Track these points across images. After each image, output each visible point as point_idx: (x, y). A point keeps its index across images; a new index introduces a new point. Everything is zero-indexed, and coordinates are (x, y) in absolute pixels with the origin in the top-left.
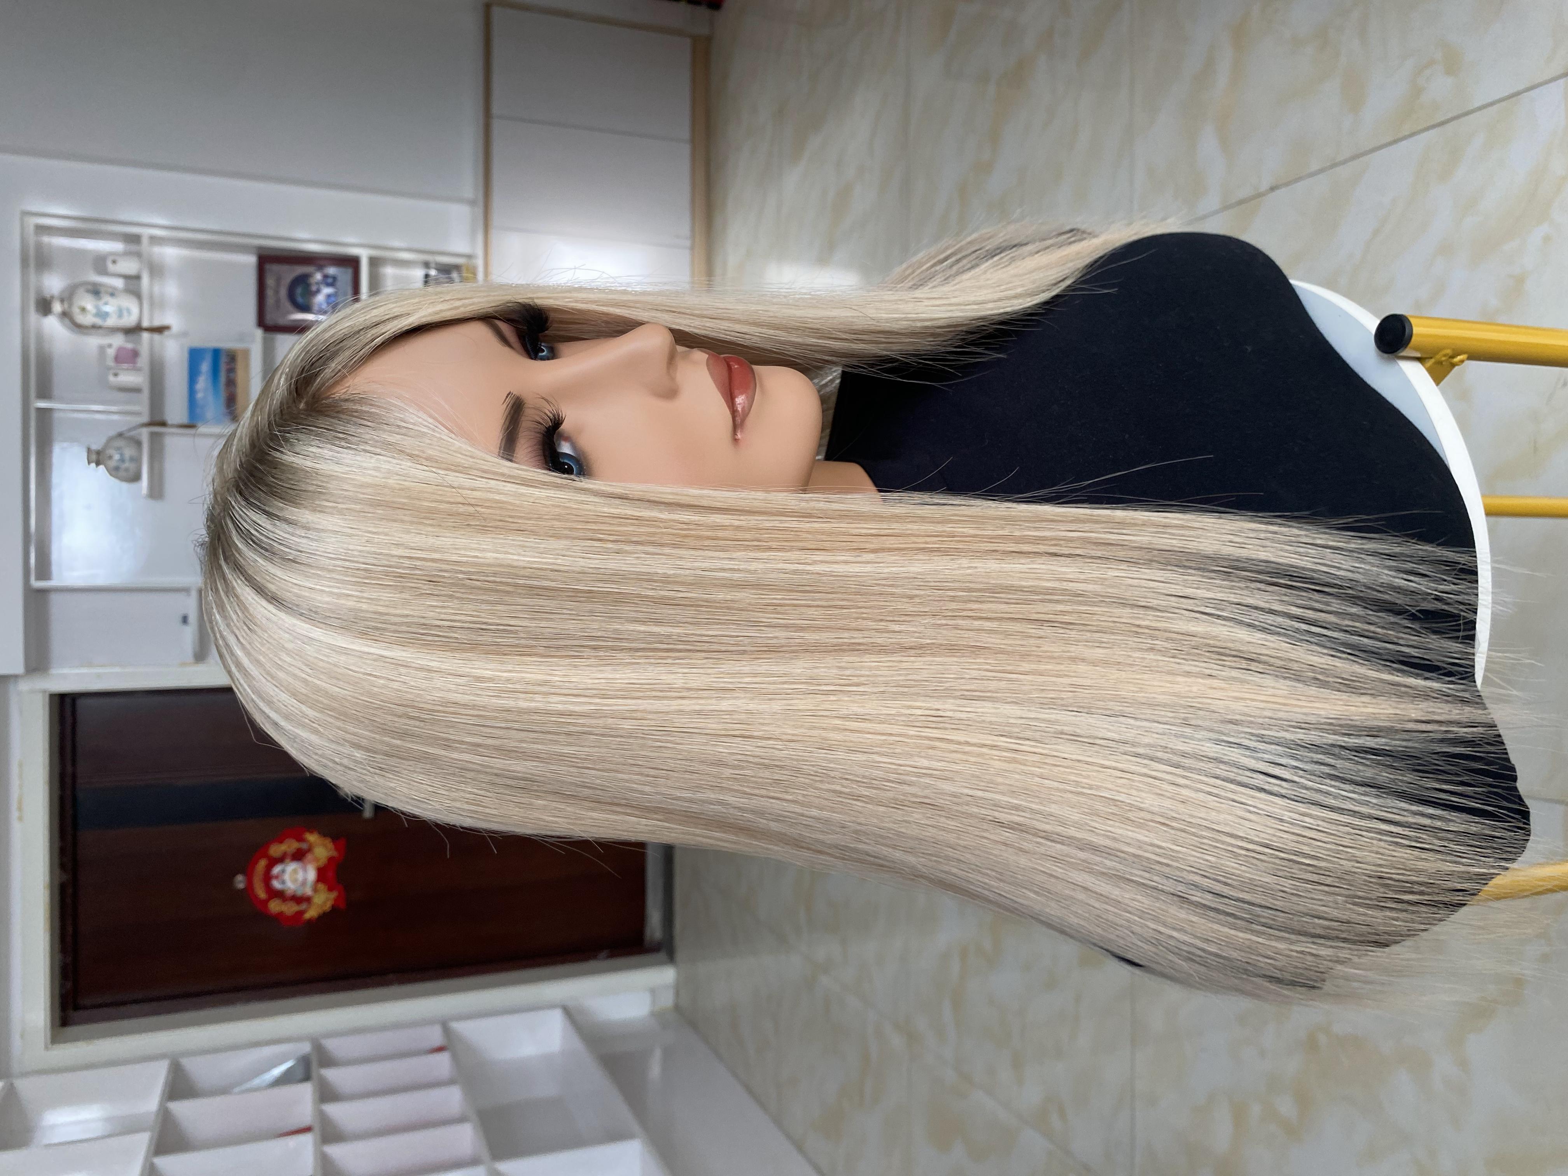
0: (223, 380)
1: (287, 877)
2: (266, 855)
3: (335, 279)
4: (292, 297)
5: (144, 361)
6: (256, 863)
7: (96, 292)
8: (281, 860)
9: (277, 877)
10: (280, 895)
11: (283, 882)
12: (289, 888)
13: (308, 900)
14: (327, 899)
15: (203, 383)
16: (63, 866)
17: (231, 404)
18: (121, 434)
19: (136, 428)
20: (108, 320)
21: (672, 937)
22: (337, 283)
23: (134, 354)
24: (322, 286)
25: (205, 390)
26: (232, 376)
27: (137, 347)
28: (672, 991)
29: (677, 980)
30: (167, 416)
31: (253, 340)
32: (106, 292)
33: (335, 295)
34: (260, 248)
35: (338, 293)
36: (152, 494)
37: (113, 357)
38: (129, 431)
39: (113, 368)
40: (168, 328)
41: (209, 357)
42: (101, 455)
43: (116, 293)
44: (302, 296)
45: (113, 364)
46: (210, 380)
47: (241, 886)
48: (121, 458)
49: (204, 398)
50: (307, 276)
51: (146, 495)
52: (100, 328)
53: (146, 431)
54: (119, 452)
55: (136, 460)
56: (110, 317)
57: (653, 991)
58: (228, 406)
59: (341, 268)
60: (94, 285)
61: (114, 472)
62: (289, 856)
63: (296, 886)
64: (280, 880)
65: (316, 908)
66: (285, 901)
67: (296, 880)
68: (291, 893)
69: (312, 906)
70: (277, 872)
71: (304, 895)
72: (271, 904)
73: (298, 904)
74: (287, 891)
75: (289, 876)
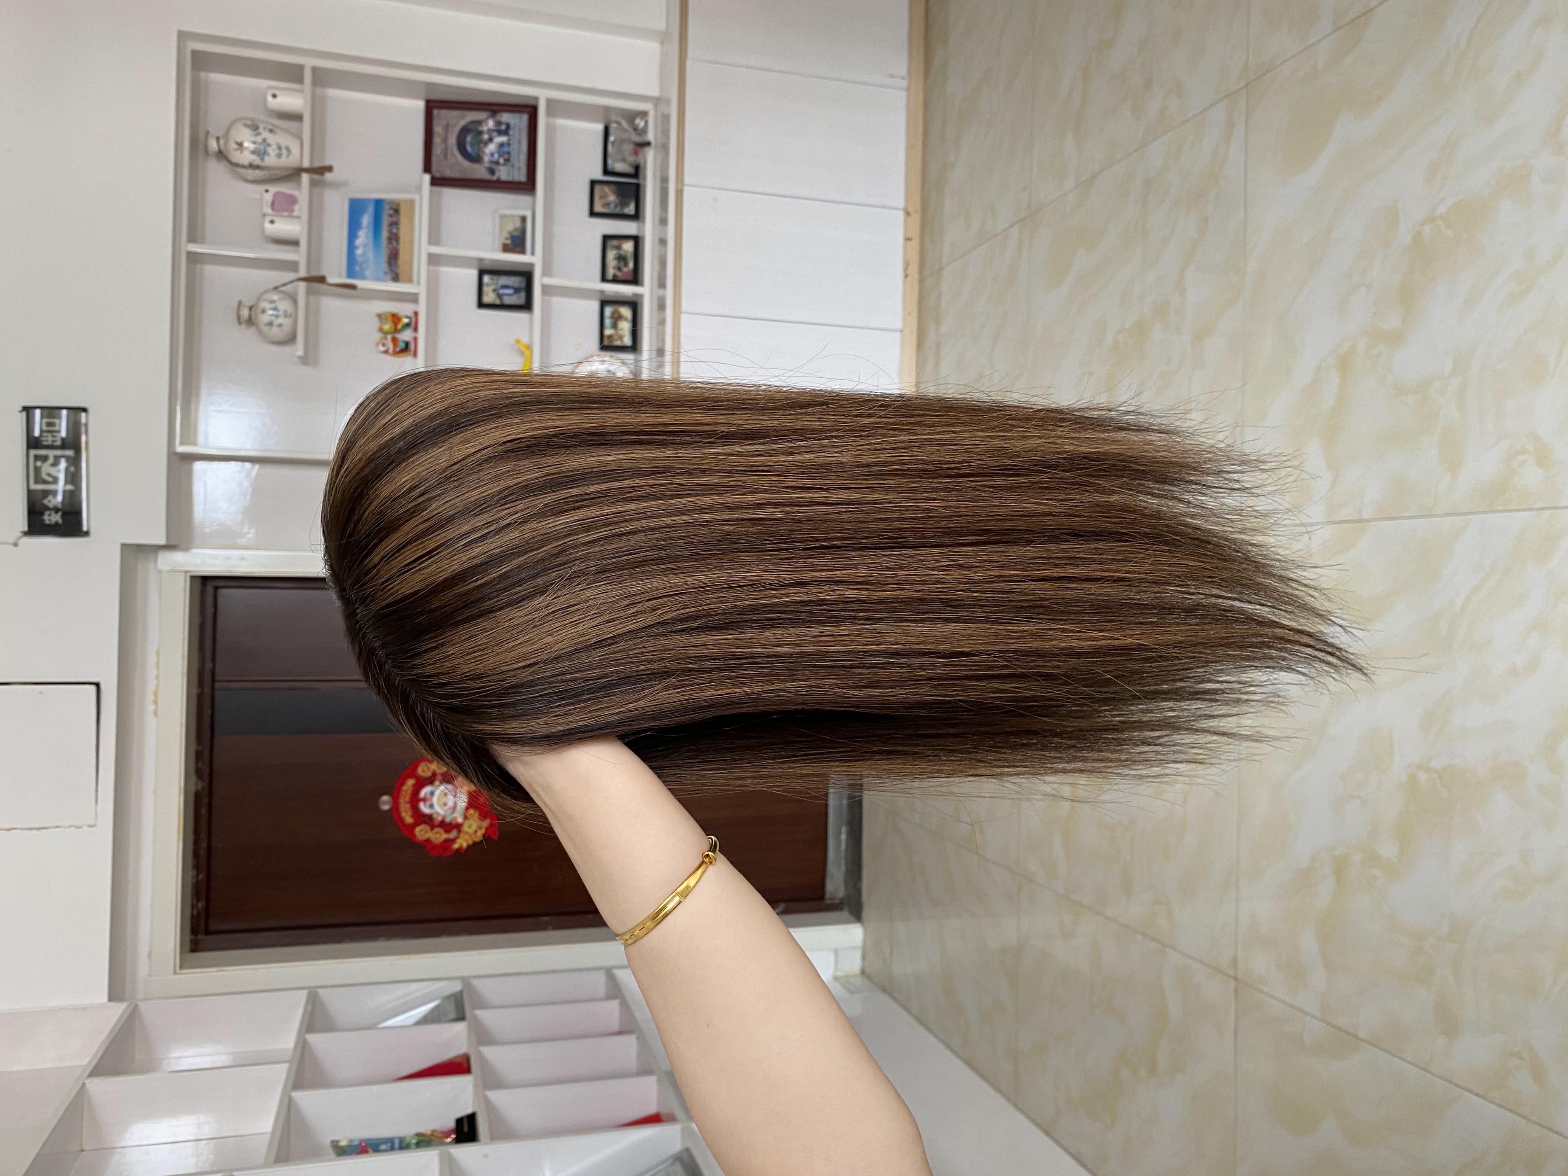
0: (385, 234)
1: (435, 800)
2: (413, 774)
3: (508, 126)
4: (461, 146)
5: (302, 208)
6: (403, 783)
7: (255, 128)
8: (430, 781)
9: (424, 800)
10: (428, 820)
11: (431, 806)
12: (438, 814)
13: (458, 827)
14: (480, 828)
15: (363, 237)
16: (198, 772)
17: (393, 261)
18: (276, 288)
19: (291, 282)
20: (267, 159)
21: (859, 892)
22: (511, 132)
23: (292, 201)
24: (494, 134)
25: (365, 246)
26: (395, 231)
27: (296, 193)
28: (859, 954)
29: (864, 941)
30: (325, 272)
31: (419, 189)
32: (265, 128)
33: (509, 144)
34: (429, 85)
35: (511, 142)
36: (306, 360)
37: (269, 203)
38: (284, 285)
39: (269, 215)
40: (329, 169)
41: (371, 209)
42: (253, 310)
43: (276, 130)
44: (472, 145)
45: (270, 211)
46: (371, 235)
47: (386, 807)
48: (275, 313)
49: (363, 254)
50: (479, 123)
51: (300, 357)
52: (258, 167)
53: (302, 285)
54: (273, 306)
55: (290, 316)
56: (269, 155)
57: (836, 952)
58: (389, 263)
59: (517, 115)
60: (253, 120)
61: (267, 328)
62: (439, 777)
63: (445, 811)
64: (428, 803)
65: (467, 837)
66: (433, 827)
67: (445, 804)
68: (440, 818)
69: (462, 835)
70: (426, 794)
71: (454, 822)
72: (418, 830)
73: (448, 831)
74: (435, 816)
75: (438, 800)
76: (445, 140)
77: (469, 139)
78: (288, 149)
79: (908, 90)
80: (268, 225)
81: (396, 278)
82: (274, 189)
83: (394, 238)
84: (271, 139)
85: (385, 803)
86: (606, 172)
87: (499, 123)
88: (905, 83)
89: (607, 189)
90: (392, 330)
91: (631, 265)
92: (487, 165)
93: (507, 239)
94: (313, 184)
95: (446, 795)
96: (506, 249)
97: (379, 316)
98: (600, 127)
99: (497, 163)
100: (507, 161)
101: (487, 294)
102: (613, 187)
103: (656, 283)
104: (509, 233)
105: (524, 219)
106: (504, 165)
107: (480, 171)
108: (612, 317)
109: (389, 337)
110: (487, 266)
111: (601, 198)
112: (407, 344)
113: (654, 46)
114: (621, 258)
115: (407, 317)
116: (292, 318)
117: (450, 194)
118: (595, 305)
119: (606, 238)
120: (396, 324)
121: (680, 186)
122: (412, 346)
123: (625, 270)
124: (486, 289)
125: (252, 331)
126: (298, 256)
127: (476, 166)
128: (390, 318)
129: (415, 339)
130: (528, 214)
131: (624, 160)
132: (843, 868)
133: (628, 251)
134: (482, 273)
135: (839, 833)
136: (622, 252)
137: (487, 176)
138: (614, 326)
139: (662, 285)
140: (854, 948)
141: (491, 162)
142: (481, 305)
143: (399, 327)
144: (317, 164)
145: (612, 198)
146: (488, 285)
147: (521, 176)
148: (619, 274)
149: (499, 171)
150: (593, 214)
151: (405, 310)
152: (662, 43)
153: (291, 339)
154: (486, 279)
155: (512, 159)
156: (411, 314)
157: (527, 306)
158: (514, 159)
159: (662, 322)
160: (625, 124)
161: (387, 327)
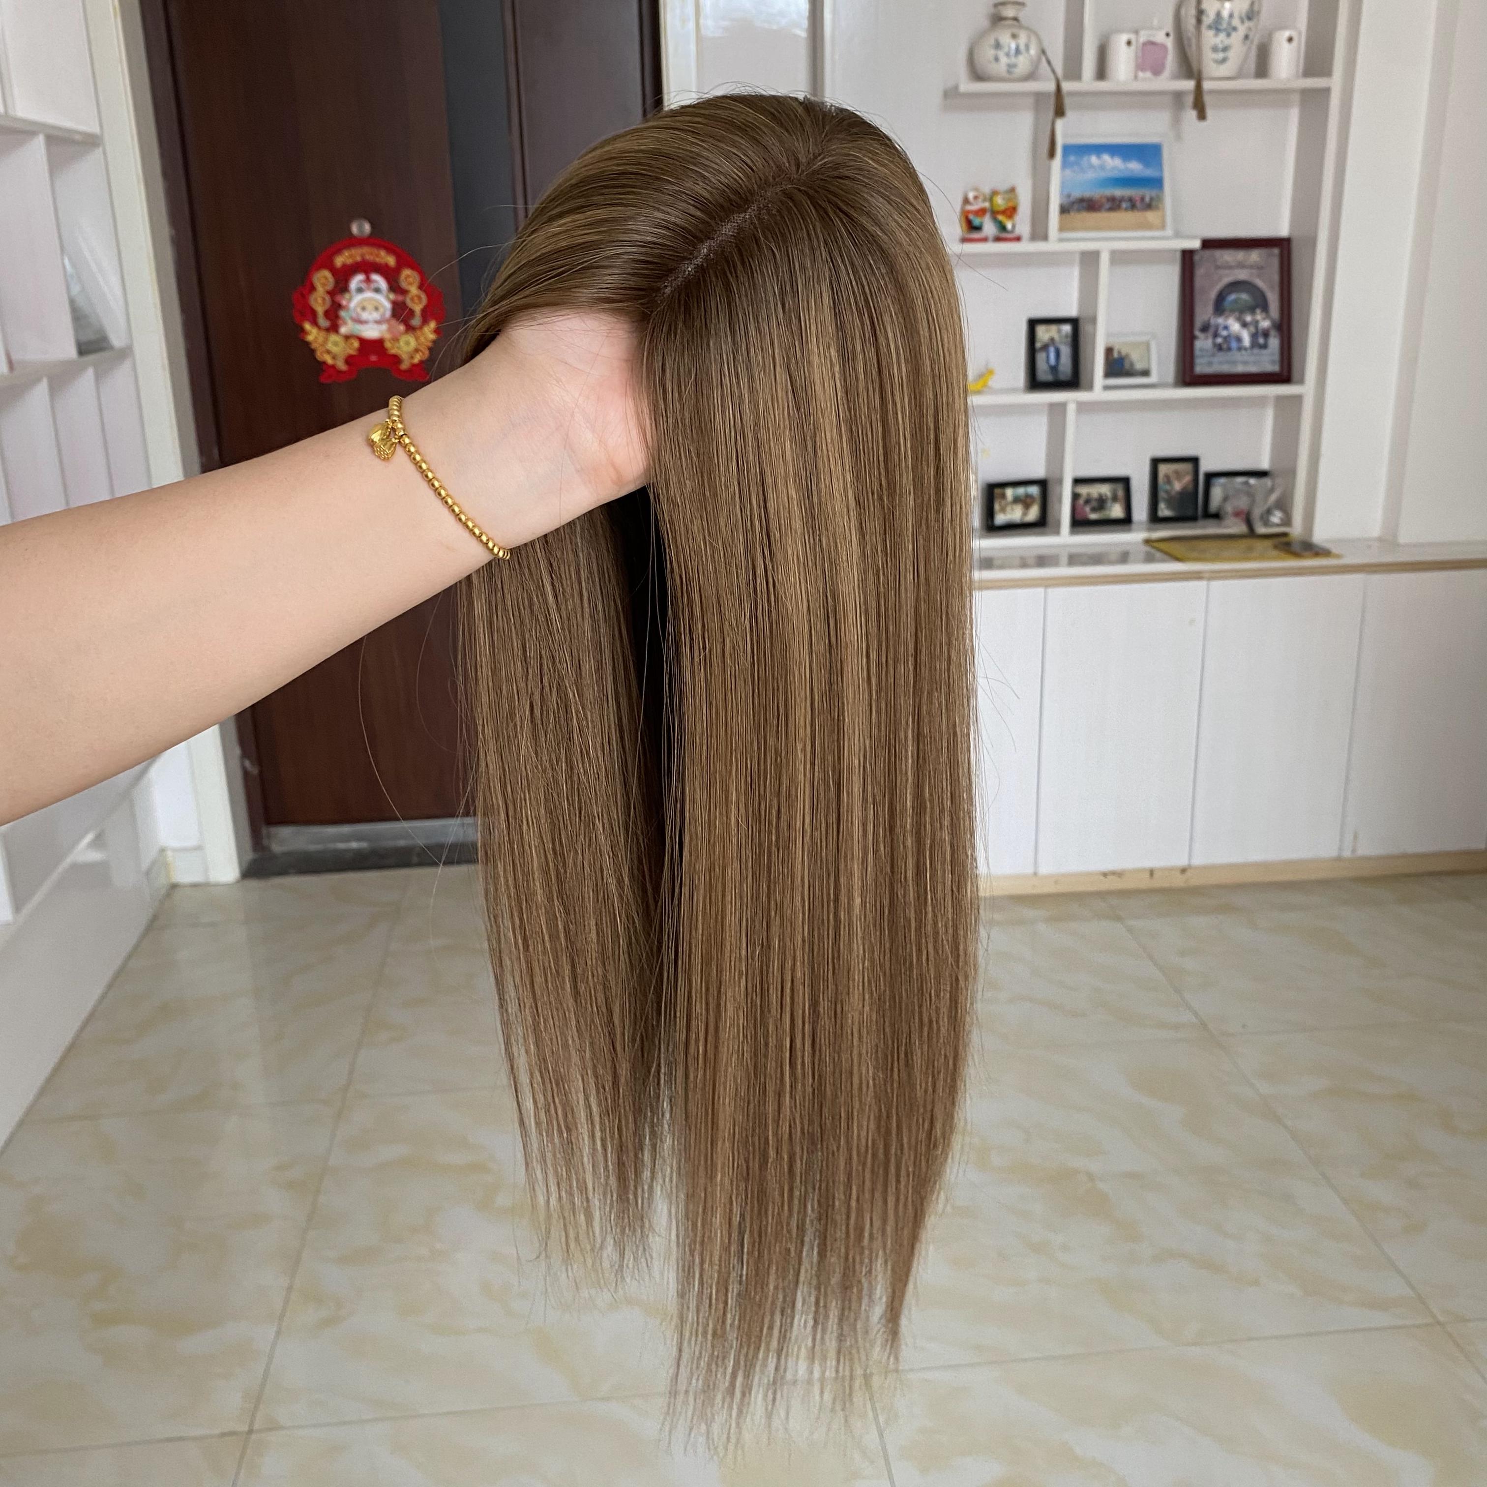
0: (1118, 192)
1: (369, 294)
2: (402, 262)
3: (1265, 346)
4: (1236, 286)
5: (1148, 82)
6: (390, 250)
7: (1251, 15)
8: (395, 287)
9: (368, 280)
10: (341, 287)
11: (360, 290)
12: (350, 300)
13: (334, 328)
14: (334, 357)
15: (1113, 164)
17: (1085, 204)
18: (1043, 52)
19: (1054, 71)
20: (1211, 33)
21: (283, 872)
22: (1256, 351)
23: (1157, 71)
24: (1252, 329)
25: (1102, 167)
26: (1124, 205)
27: (1167, 73)
28: (198, 878)
29: (217, 885)
30: (1070, 114)
31: (1178, 235)
32: (1250, 29)
33: (1240, 349)
34: (1312, 242)
35: (1243, 352)
36: (951, 95)
37: (1152, 39)
38: (1049, 62)
39: (1137, 41)
40: (1202, 116)
41: (1149, 173)
42: (1015, 23)
43: (1248, 42)
44: (1236, 301)
45: (1142, 39)
46: (1116, 174)
47: (355, 229)
48: (1013, 51)
49: (1091, 166)
50: (1265, 308)
51: (956, 87)
52: (1199, 21)
53: (1051, 87)
54: (1022, 47)
55: (1009, 72)
56: (1216, 35)
57: (199, 848)
58: (1082, 200)
59: (1277, 357)
60: (1259, 13)
61: (992, 42)
62: (400, 298)
63: (355, 309)
64: (363, 286)
65: (321, 340)
66: (332, 293)
67: (364, 309)
68: (344, 303)
69: (323, 334)
70: (376, 282)
71: (340, 322)
72: (326, 273)
73: (327, 314)
74: (347, 296)
75: (371, 299)
76: (1241, 266)
77: (1244, 296)
78: (1224, 60)
79: (1339, 859)
80: (1124, 37)
81: (1064, 210)
82: (1170, 43)
83: (1114, 204)
84: (1236, 39)
85: (361, 228)
86: (1210, 476)
87: (1266, 334)
88: (1347, 854)
89: (1188, 478)
90: (996, 208)
91: (1093, 516)
92: (1213, 321)
93: (1119, 352)
94: (1178, 96)
95: (376, 309)
96: (1109, 351)
97: (1012, 190)
98: (1265, 465)
99: (1216, 335)
100: (1220, 348)
101: (1047, 331)
102: (1191, 487)
103: (1074, 550)
104: (1127, 356)
105: (1146, 373)
106: (1215, 345)
107: (1204, 312)
108: (1028, 496)
109: (987, 205)
110: (1085, 328)
111: (1177, 473)
112: (978, 228)
113: (1375, 531)
114: (1101, 503)
115: (1014, 226)
116: (1008, 76)
117: (1172, 274)
118: (1039, 472)
119: (1125, 482)
120: (1003, 212)
121: (1207, 575)
122: (976, 235)
123: (1087, 509)
124: (1054, 328)
125: (985, 23)
126: (1087, 80)
127: (1210, 308)
128: (1011, 204)
129: (985, 240)
130: (1153, 379)
131: (1226, 499)
132: (312, 847)
133: (1110, 510)
134: (1074, 322)
135: (359, 839)
136: (1109, 503)
137: (1199, 321)
138: (1017, 500)
139: (1074, 559)
140: (206, 870)
141: (1217, 327)
142: (1033, 324)
143: (1001, 218)
144: (1207, 99)
145: (1177, 486)
146: (1059, 331)
147: (1201, 367)
148: (1081, 501)
149: (1206, 338)
150: (1156, 463)
151: (1022, 224)
152: (1380, 539)
153: (977, 75)
154: (1067, 328)
155: (1221, 354)
156: (1018, 231)
157: (1035, 383)
158: (1221, 357)
159: (1024, 565)
160: (1273, 497)
161: (1000, 201)
